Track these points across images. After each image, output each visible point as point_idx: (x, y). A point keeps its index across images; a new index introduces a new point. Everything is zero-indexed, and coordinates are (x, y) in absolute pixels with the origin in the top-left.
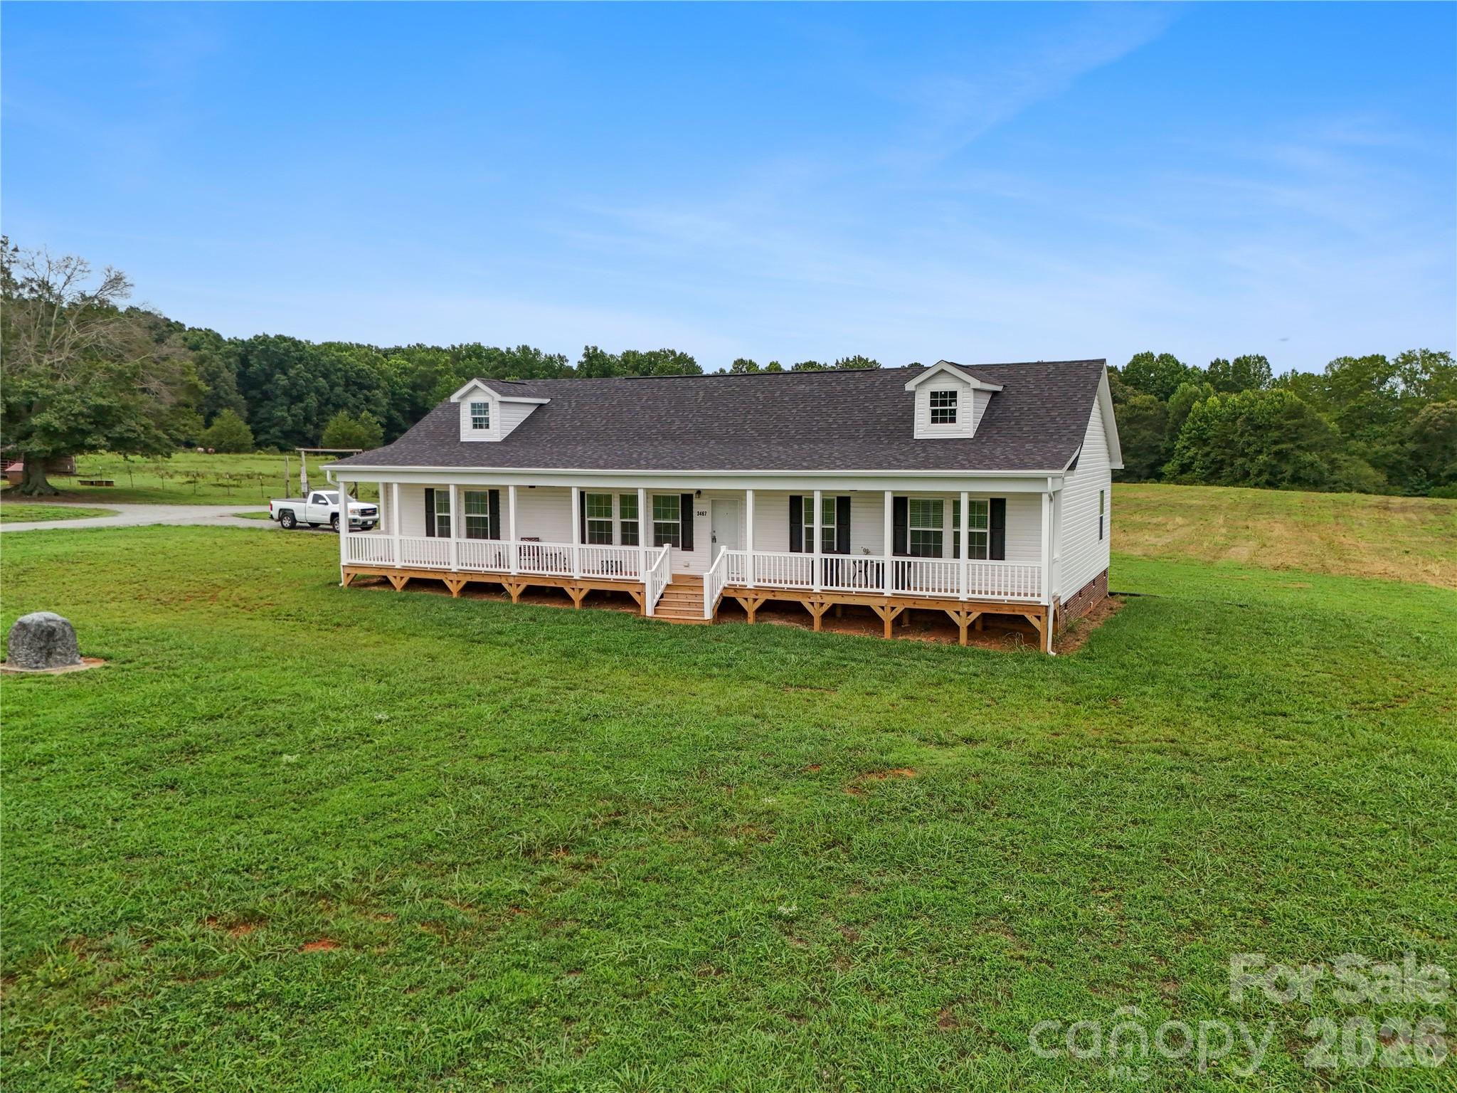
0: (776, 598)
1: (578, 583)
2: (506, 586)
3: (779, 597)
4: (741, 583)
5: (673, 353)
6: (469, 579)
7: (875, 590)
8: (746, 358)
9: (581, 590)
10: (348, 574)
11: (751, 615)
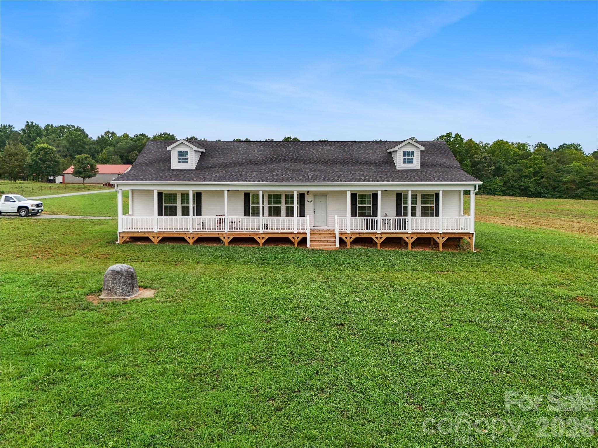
0: (361, 237)
1: (262, 235)
2: (222, 238)
3: (362, 236)
4: (343, 231)
5: (73, 126)
6: (200, 236)
7: (404, 231)
8: (111, 131)
9: (263, 238)
10: (123, 237)
11: (349, 244)
